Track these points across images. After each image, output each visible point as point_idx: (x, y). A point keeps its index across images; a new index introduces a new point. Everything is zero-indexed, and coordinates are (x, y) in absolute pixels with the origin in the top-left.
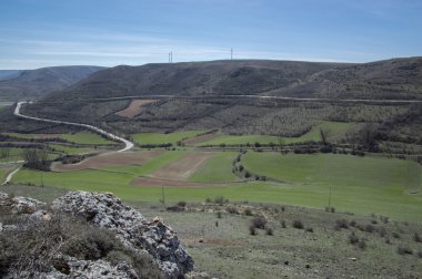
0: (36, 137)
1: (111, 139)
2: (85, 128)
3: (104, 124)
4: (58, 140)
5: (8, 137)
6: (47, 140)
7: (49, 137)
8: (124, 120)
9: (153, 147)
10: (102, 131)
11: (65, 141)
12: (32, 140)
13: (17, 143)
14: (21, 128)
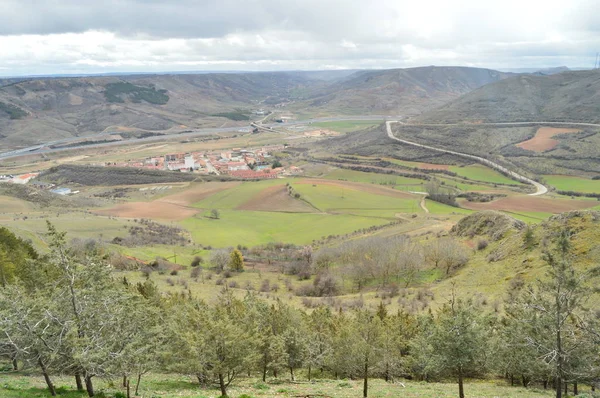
0: (420, 165)
1: (514, 179)
2: (477, 161)
3: (502, 158)
4: (446, 173)
5: (389, 163)
6: (432, 171)
7: (435, 167)
8: (530, 155)
9: (578, 195)
10: (500, 167)
11: (454, 175)
12: (416, 169)
13: (401, 171)
14: (400, 153)
